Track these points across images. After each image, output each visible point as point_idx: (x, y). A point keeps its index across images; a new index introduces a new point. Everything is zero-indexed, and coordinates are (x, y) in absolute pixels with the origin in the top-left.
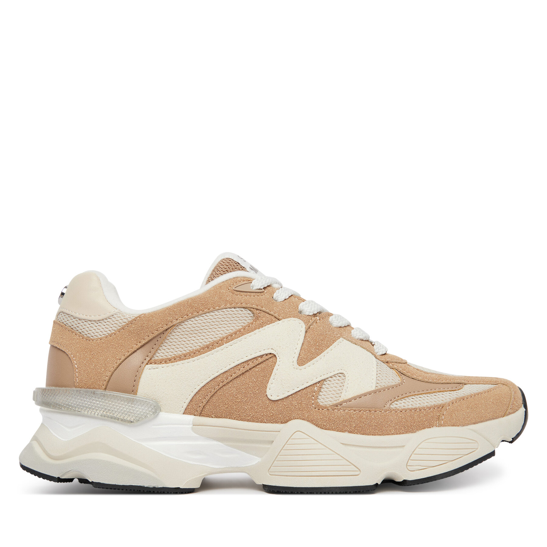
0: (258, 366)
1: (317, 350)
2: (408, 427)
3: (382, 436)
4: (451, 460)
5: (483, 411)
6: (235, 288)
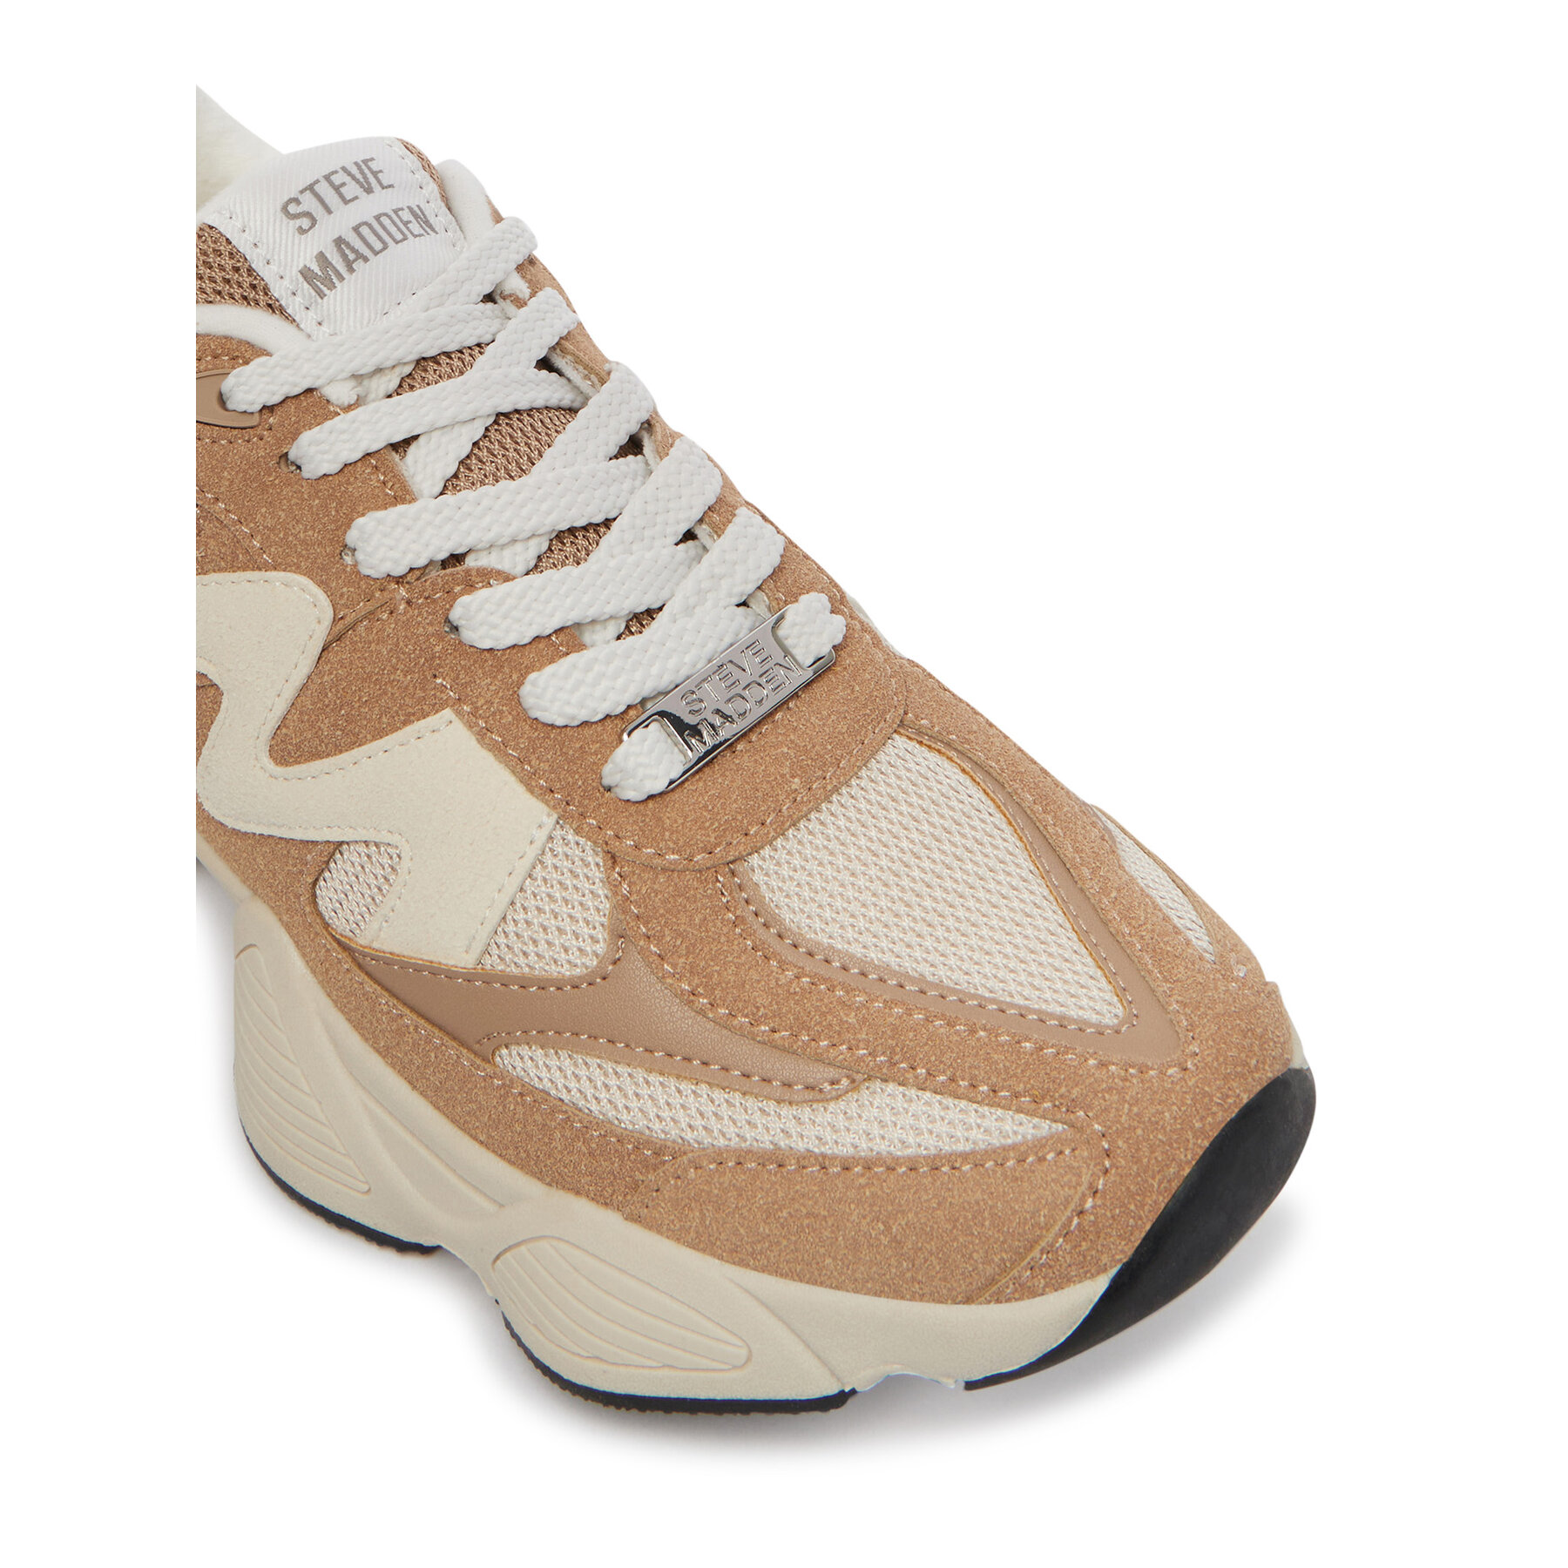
1: (339, 733)
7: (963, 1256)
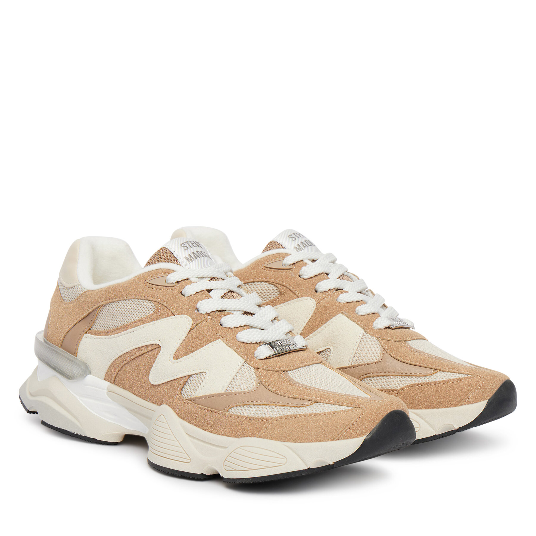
0: (148, 353)
1: (193, 348)
2: (235, 431)
3: (216, 435)
4: (252, 468)
5: (306, 432)
6: (149, 281)
7: (336, 427)
